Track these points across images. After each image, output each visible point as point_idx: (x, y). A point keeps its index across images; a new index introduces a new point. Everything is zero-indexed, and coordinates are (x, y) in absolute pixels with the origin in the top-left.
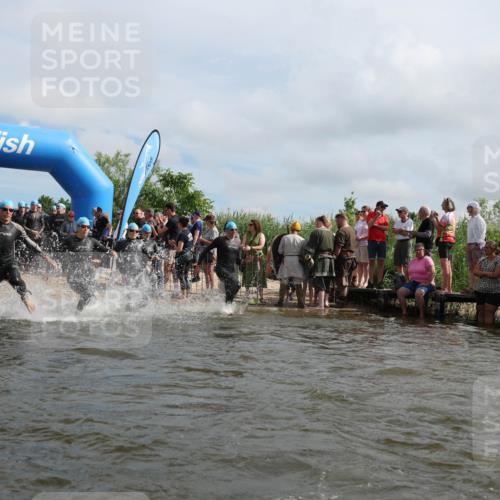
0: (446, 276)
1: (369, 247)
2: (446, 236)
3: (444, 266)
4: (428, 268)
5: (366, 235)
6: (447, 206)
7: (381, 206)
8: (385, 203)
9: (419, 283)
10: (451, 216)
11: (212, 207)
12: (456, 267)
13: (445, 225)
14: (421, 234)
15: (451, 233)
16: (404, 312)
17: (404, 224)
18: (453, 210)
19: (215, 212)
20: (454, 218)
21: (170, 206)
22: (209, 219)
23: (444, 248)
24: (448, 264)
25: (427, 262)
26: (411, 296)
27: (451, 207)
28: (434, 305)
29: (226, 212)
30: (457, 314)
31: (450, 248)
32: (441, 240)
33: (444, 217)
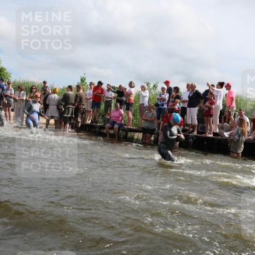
0: (129, 119)
2: (129, 100)
3: (128, 114)
5: (91, 96)
6: (131, 85)
9: (116, 122)
12: (134, 115)
13: (130, 94)
14: (119, 98)
15: (132, 98)
16: (108, 137)
18: (134, 87)
20: (134, 91)
23: (128, 106)
24: (130, 113)
25: (120, 112)
26: (112, 128)
27: (133, 86)
28: (122, 133)
30: (133, 138)
31: (131, 106)
32: (127, 101)
33: (129, 90)
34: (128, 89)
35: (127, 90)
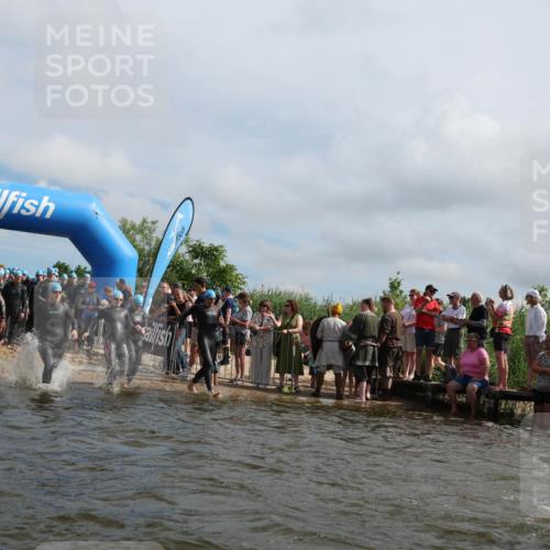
0: (501, 370)
1: (416, 335)
2: (502, 327)
3: (499, 359)
4: (482, 361)
5: (414, 321)
6: (505, 293)
7: (431, 290)
8: (435, 287)
9: (471, 377)
10: (509, 304)
11: (244, 283)
13: (500, 315)
14: (474, 323)
15: (508, 324)
17: (456, 312)
18: (511, 298)
19: (247, 289)
21: (200, 281)
22: (242, 297)
23: (499, 340)
24: (504, 357)
26: (462, 391)
27: (509, 295)
29: (259, 289)
30: (512, 413)
31: (506, 340)
32: (497, 330)
33: (501, 306)
34: (498, 302)
35: (496, 306)
